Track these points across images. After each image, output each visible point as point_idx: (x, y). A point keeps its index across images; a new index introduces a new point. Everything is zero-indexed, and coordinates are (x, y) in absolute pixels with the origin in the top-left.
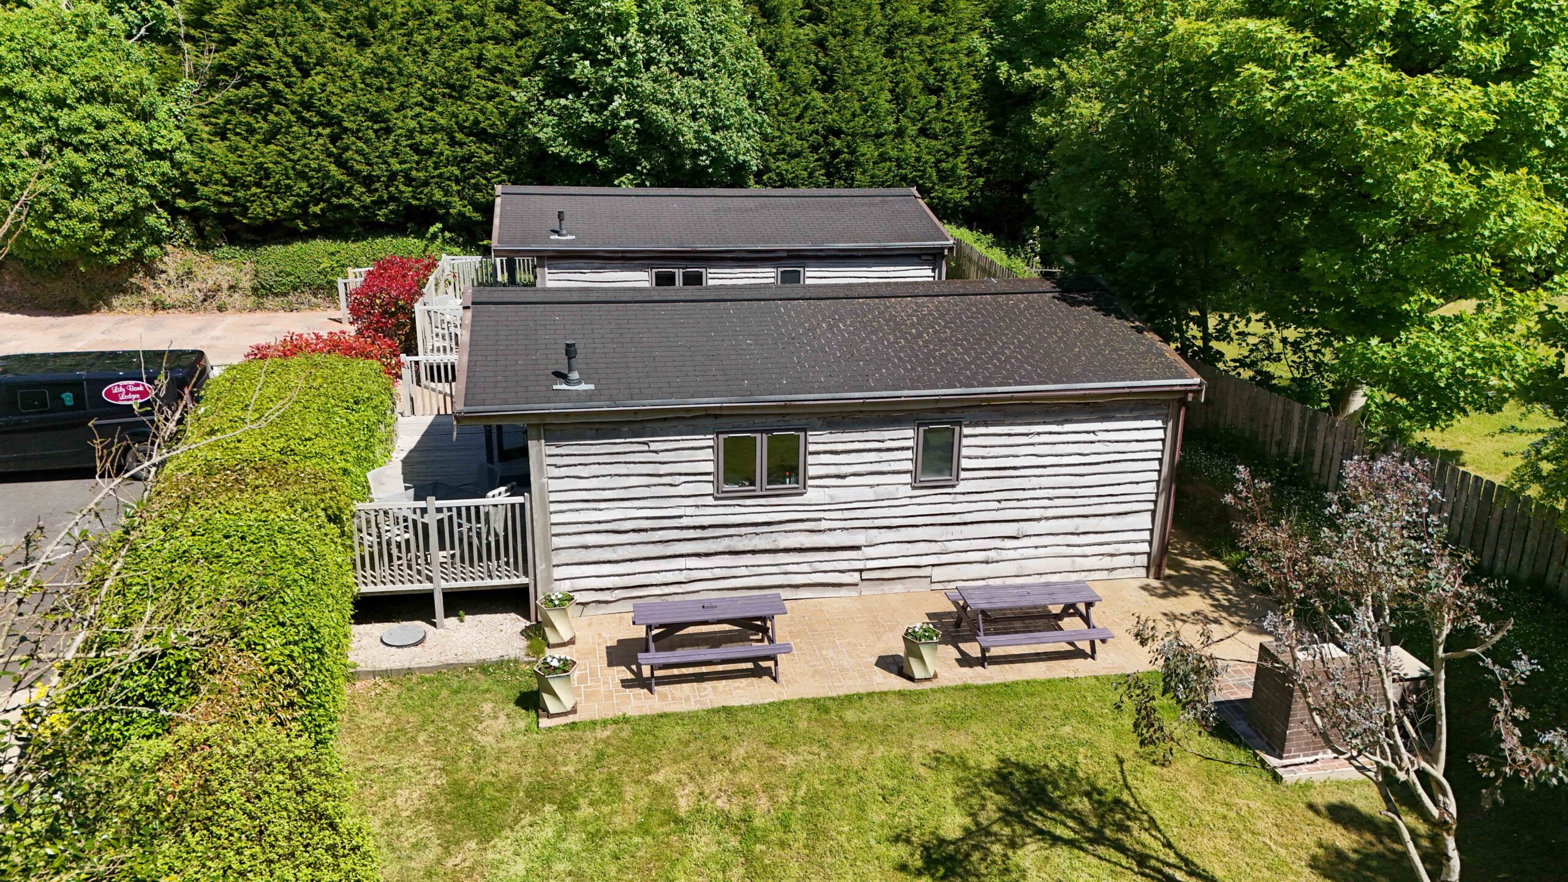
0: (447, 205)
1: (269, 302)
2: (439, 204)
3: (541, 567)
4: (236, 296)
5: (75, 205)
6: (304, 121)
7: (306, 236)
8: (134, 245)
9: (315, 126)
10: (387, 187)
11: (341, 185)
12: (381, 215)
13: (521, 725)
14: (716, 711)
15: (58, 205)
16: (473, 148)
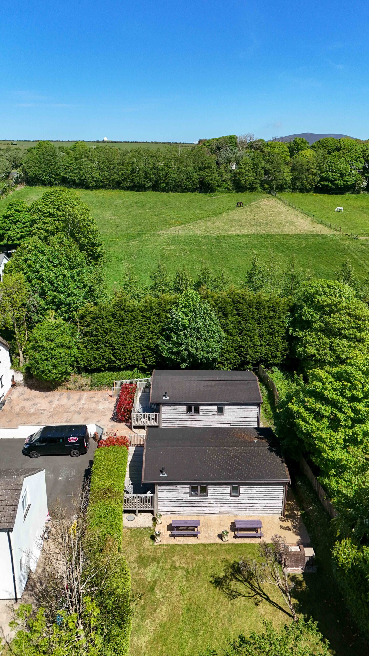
0: (139, 364)
1: (94, 388)
2: (137, 364)
3: (156, 507)
4: (87, 386)
5: (54, 371)
6: (105, 346)
7: (104, 371)
8: (65, 376)
9: (108, 347)
10: (124, 361)
11: (113, 361)
12: (122, 367)
13: (151, 543)
14: (185, 544)
15: (50, 371)
16: (146, 351)
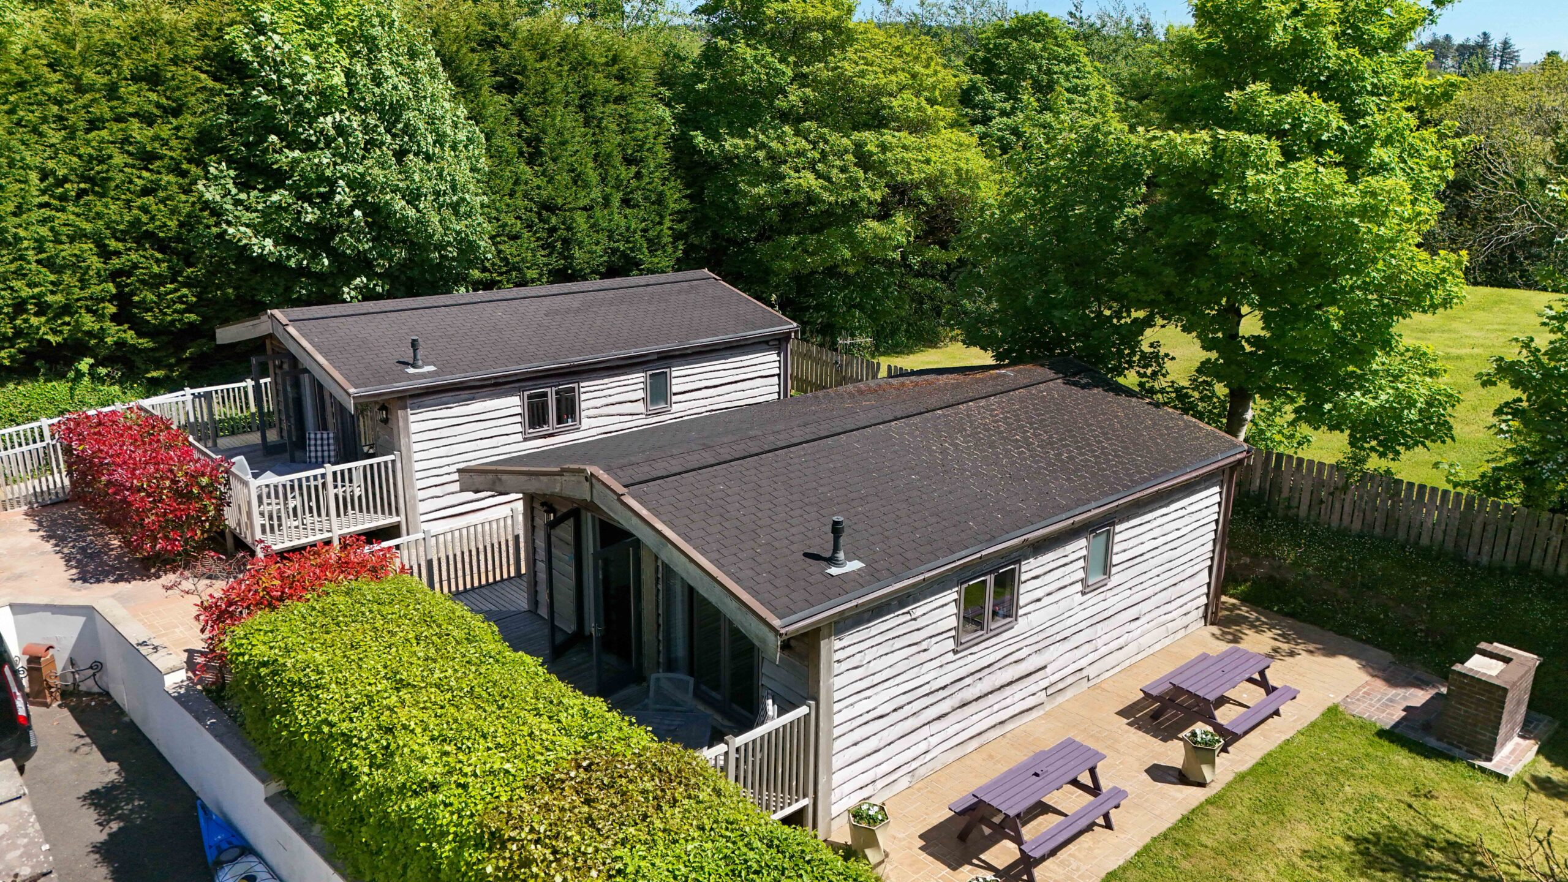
0: (101, 335)
2: (90, 334)
3: (821, 780)
12: (6, 357)
